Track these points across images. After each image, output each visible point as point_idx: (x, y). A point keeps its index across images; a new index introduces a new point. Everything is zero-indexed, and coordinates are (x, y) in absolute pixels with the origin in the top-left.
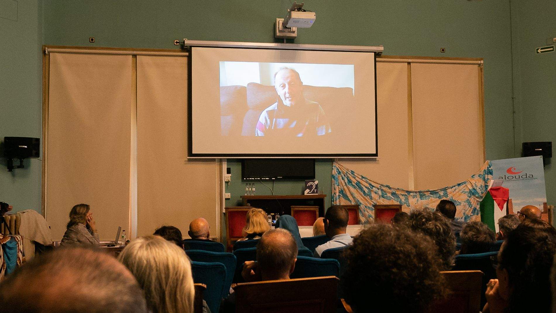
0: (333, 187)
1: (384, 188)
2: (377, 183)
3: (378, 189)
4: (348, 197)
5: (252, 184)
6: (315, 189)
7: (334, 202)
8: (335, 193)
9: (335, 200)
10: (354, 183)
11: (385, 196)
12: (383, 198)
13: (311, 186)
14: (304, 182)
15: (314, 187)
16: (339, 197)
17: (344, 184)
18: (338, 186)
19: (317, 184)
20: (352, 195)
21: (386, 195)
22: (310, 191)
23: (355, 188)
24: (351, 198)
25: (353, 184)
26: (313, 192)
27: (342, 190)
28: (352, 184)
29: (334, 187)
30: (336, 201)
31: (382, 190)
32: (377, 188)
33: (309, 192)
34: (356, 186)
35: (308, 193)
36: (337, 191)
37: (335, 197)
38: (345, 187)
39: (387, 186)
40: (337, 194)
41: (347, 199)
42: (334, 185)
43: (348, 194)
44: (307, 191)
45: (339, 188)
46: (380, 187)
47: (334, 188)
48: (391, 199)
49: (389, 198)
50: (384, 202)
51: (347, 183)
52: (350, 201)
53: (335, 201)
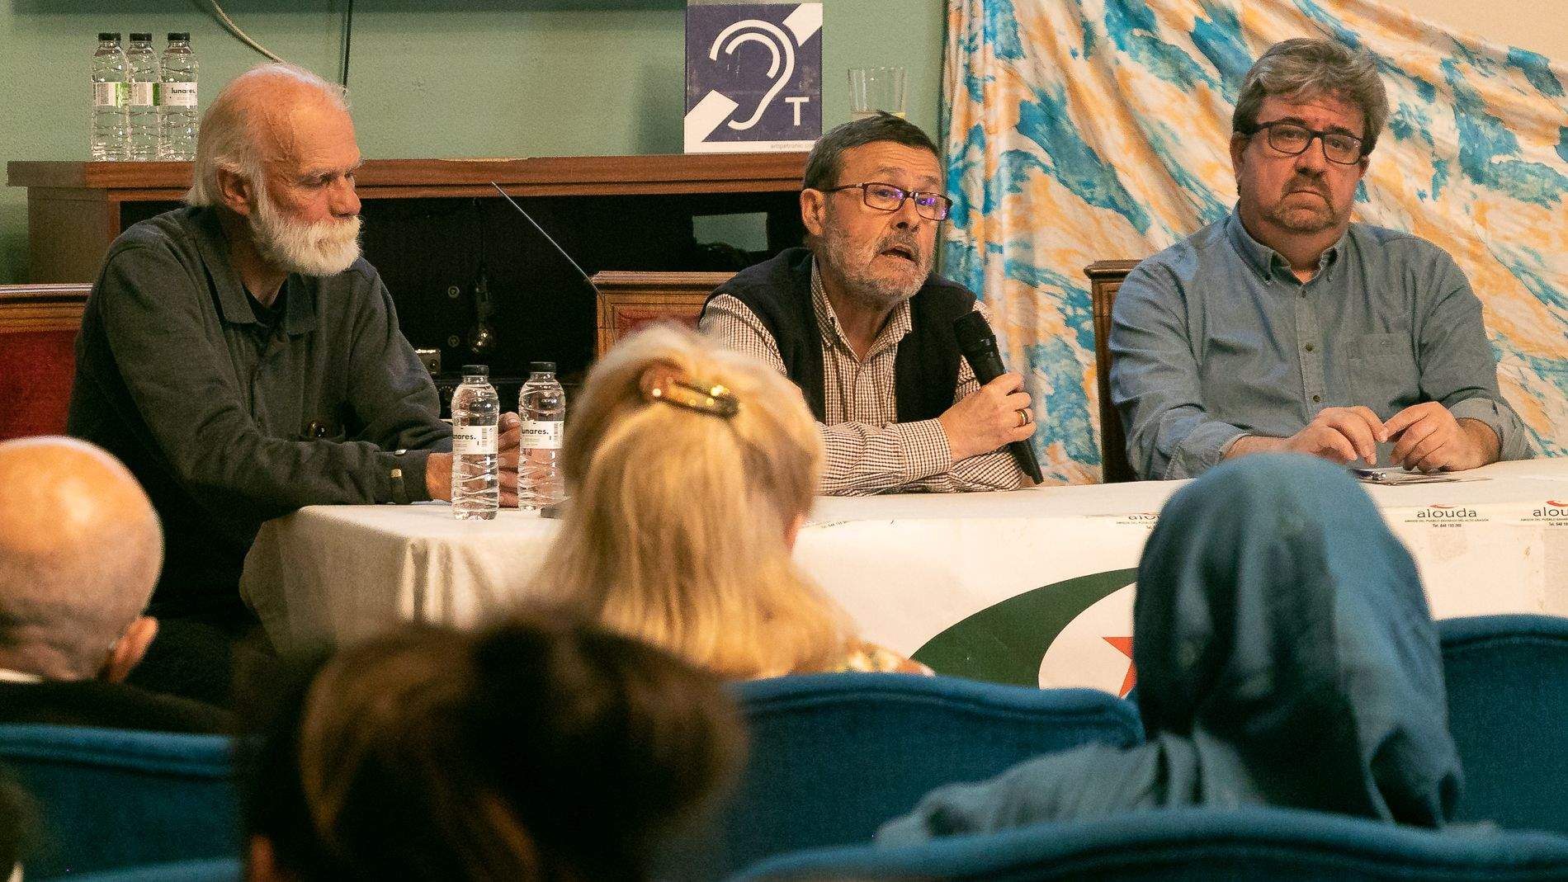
0: (961, 74)
1: (1492, 86)
2: (1415, 32)
3: (1427, 89)
4: (1108, 172)
5: (160, 42)
6: (791, 89)
7: (965, 220)
8: (975, 135)
9: (977, 200)
10: (1178, 24)
11: (1495, 159)
12: (1478, 177)
13: (755, 55)
14: (680, 18)
15: (782, 70)
16: (1018, 176)
17: (1068, 39)
18: (1010, 55)
19: (818, 36)
20: (1151, 149)
21: (1509, 147)
22: (739, 115)
23: (1183, 77)
24: (1138, 180)
25: (1169, 36)
26: (776, 124)
27: (1054, 97)
28: (1154, 44)
29: (968, 67)
30: (987, 209)
31: (1465, 102)
32: (1417, 80)
33: (733, 124)
34: (1196, 55)
35: (721, 133)
36: (998, 116)
37: (978, 174)
38: (1082, 71)
39: (1520, 63)
40: (1002, 141)
41: (1100, 192)
42: (970, 50)
43: (1115, 143)
44: (715, 107)
45: (1013, 75)
46: (1446, 64)
47: (970, 83)
48: (1555, 198)
49: (1533, 184)
50: (1483, 223)
51: (1101, 30)
52: (1128, 211)
53: (977, 217)
